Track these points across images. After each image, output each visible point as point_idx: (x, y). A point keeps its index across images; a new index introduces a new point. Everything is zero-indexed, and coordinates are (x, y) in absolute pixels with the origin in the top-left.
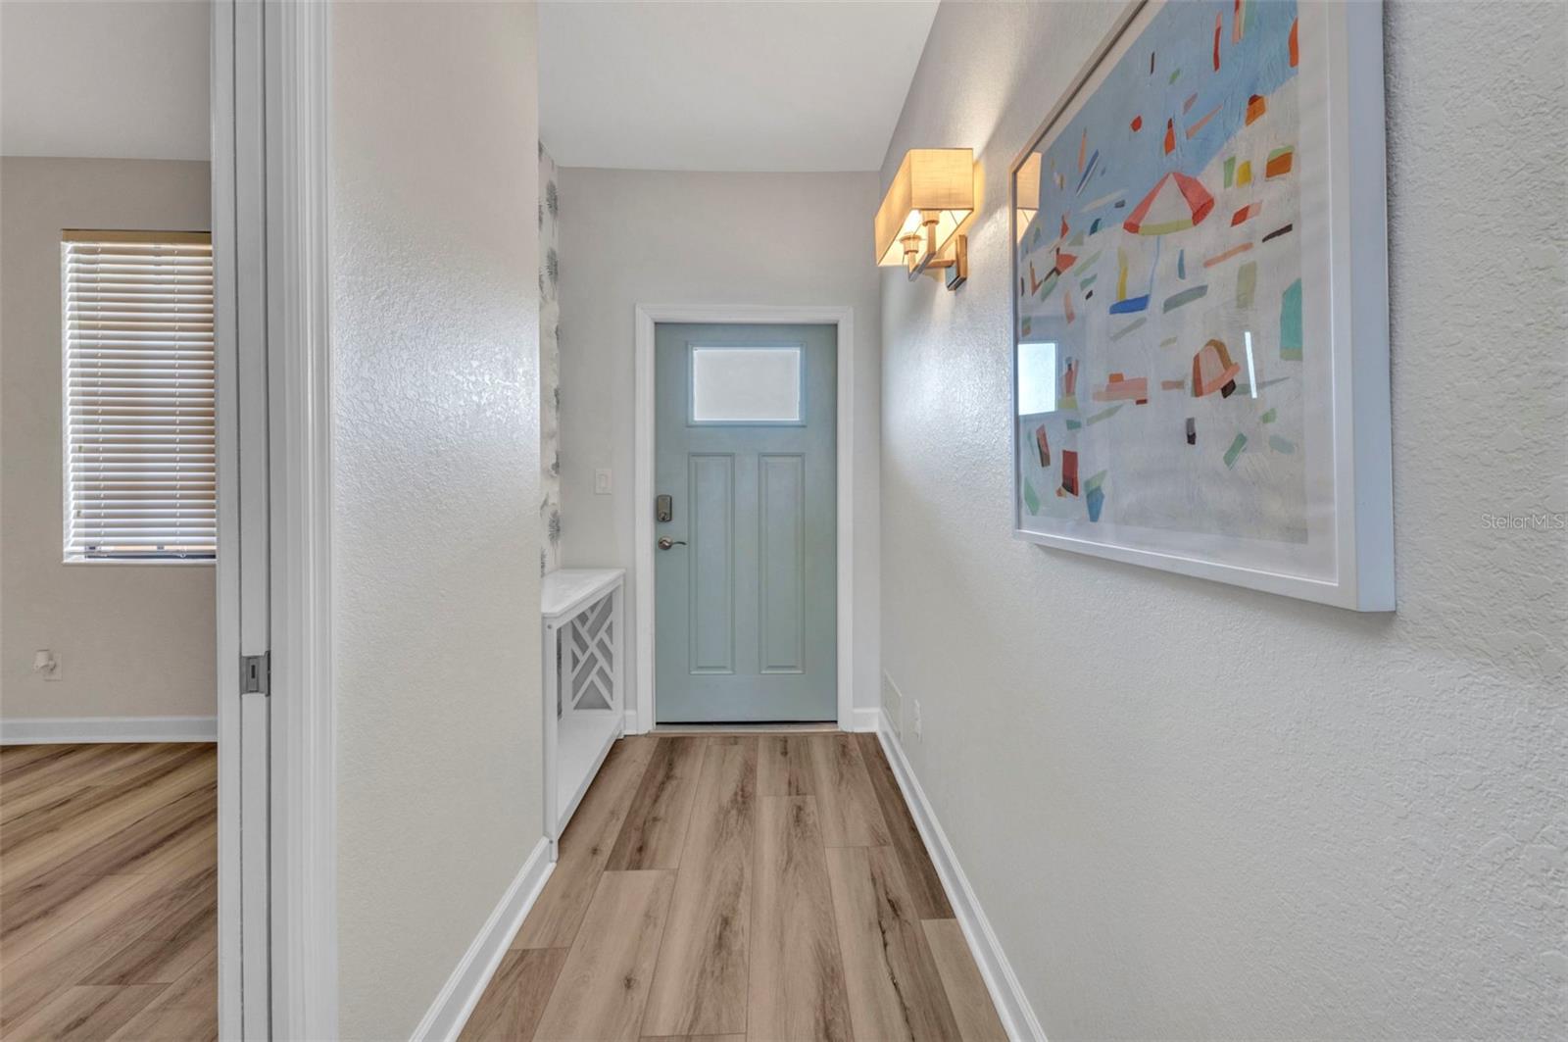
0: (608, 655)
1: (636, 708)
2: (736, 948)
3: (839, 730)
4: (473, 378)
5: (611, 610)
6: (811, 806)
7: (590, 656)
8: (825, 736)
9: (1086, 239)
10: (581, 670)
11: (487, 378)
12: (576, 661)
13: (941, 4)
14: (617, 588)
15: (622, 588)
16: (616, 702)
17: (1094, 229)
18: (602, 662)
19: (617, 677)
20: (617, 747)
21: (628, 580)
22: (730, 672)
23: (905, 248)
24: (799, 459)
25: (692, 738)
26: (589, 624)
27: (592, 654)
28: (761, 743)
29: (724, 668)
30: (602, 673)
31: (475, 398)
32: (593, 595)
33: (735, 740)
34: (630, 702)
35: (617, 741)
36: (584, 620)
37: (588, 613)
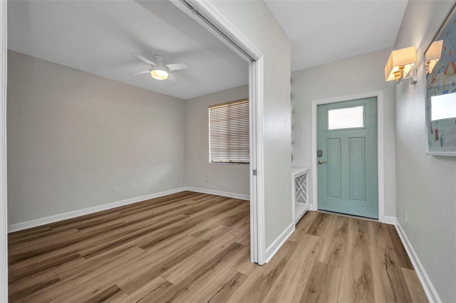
0: (305, 190)
1: (312, 204)
2: (340, 255)
3: (379, 221)
4: (280, 125)
5: (306, 178)
6: (366, 235)
7: (300, 190)
8: (374, 222)
9: (438, 75)
10: (299, 192)
11: (282, 124)
12: (297, 190)
13: (409, 1)
14: (307, 173)
16: (307, 201)
17: (439, 73)
18: (303, 191)
19: (307, 195)
20: (307, 213)
21: (310, 171)
22: (340, 199)
23: (395, 75)
24: (363, 138)
25: (328, 215)
26: (300, 181)
27: (301, 189)
28: (350, 220)
29: (338, 198)
30: (303, 193)
31: (280, 128)
32: (302, 172)
33: (342, 217)
34: (311, 202)
35: (307, 211)
36: (299, 180)
37: (300, 178)
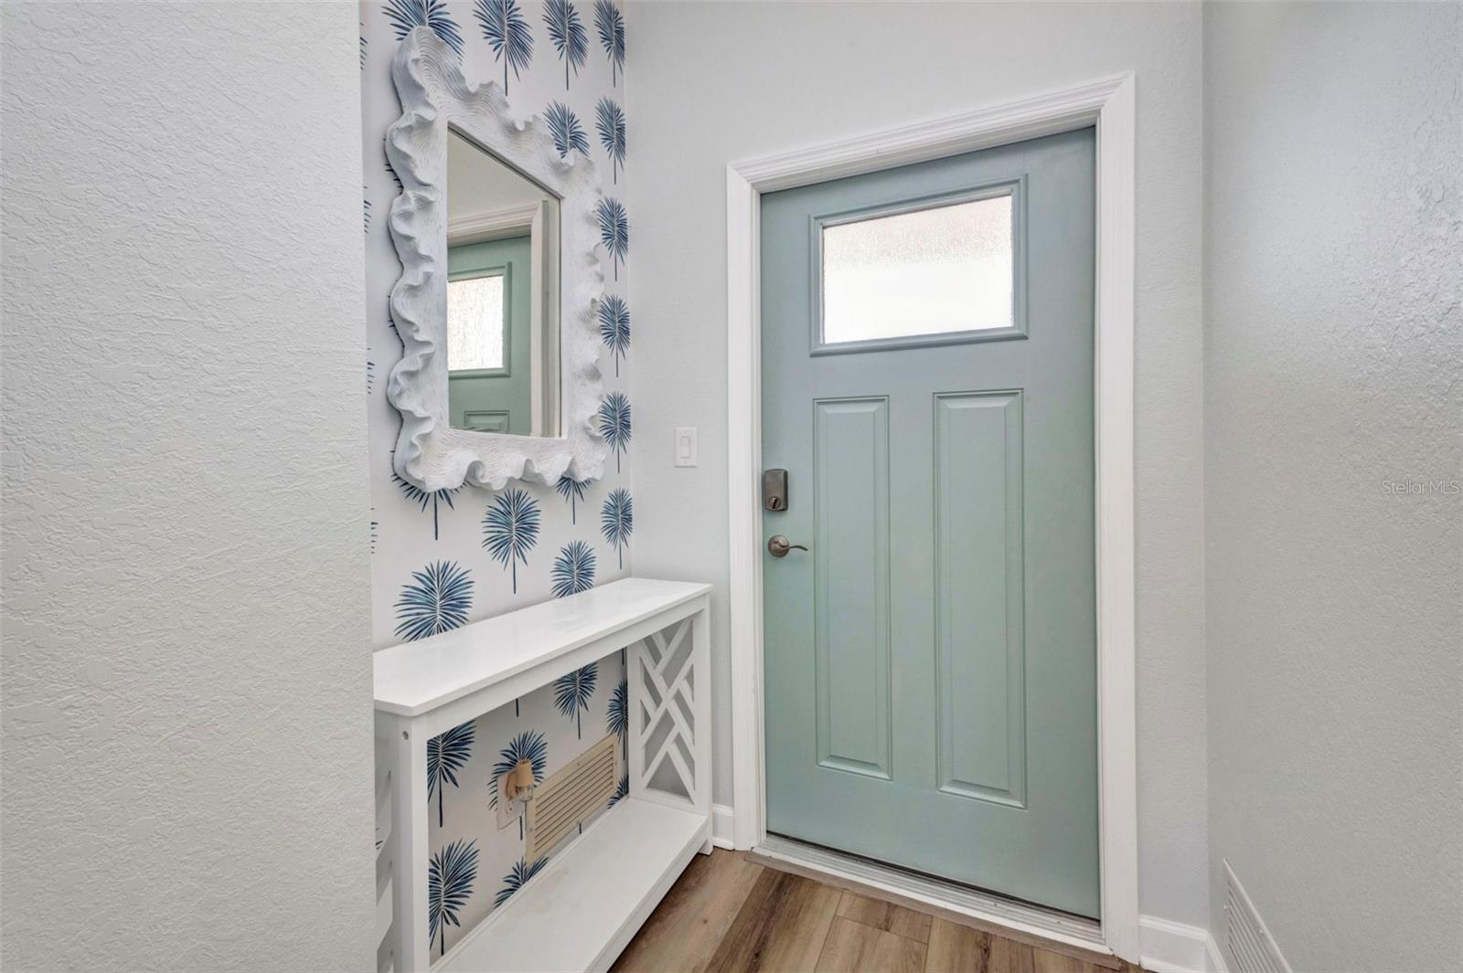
0: (688, 714)
1: (732, 803)
3: (1106, 949)
7: (664, 715)
10: (654, 732)
12: (647, 719)
14: (699, 614)
15: (707, 613)
18: (679, 724)
19: (701, 749)
21: (718, 604)
22: (884, 776)
24: (1013, 400)
26: (662, 664)
27: (667, 711)
29: (874, 766)
30: (679, 741)
34: (721, 792)
36: (656, 657)
37: (660, 643)
